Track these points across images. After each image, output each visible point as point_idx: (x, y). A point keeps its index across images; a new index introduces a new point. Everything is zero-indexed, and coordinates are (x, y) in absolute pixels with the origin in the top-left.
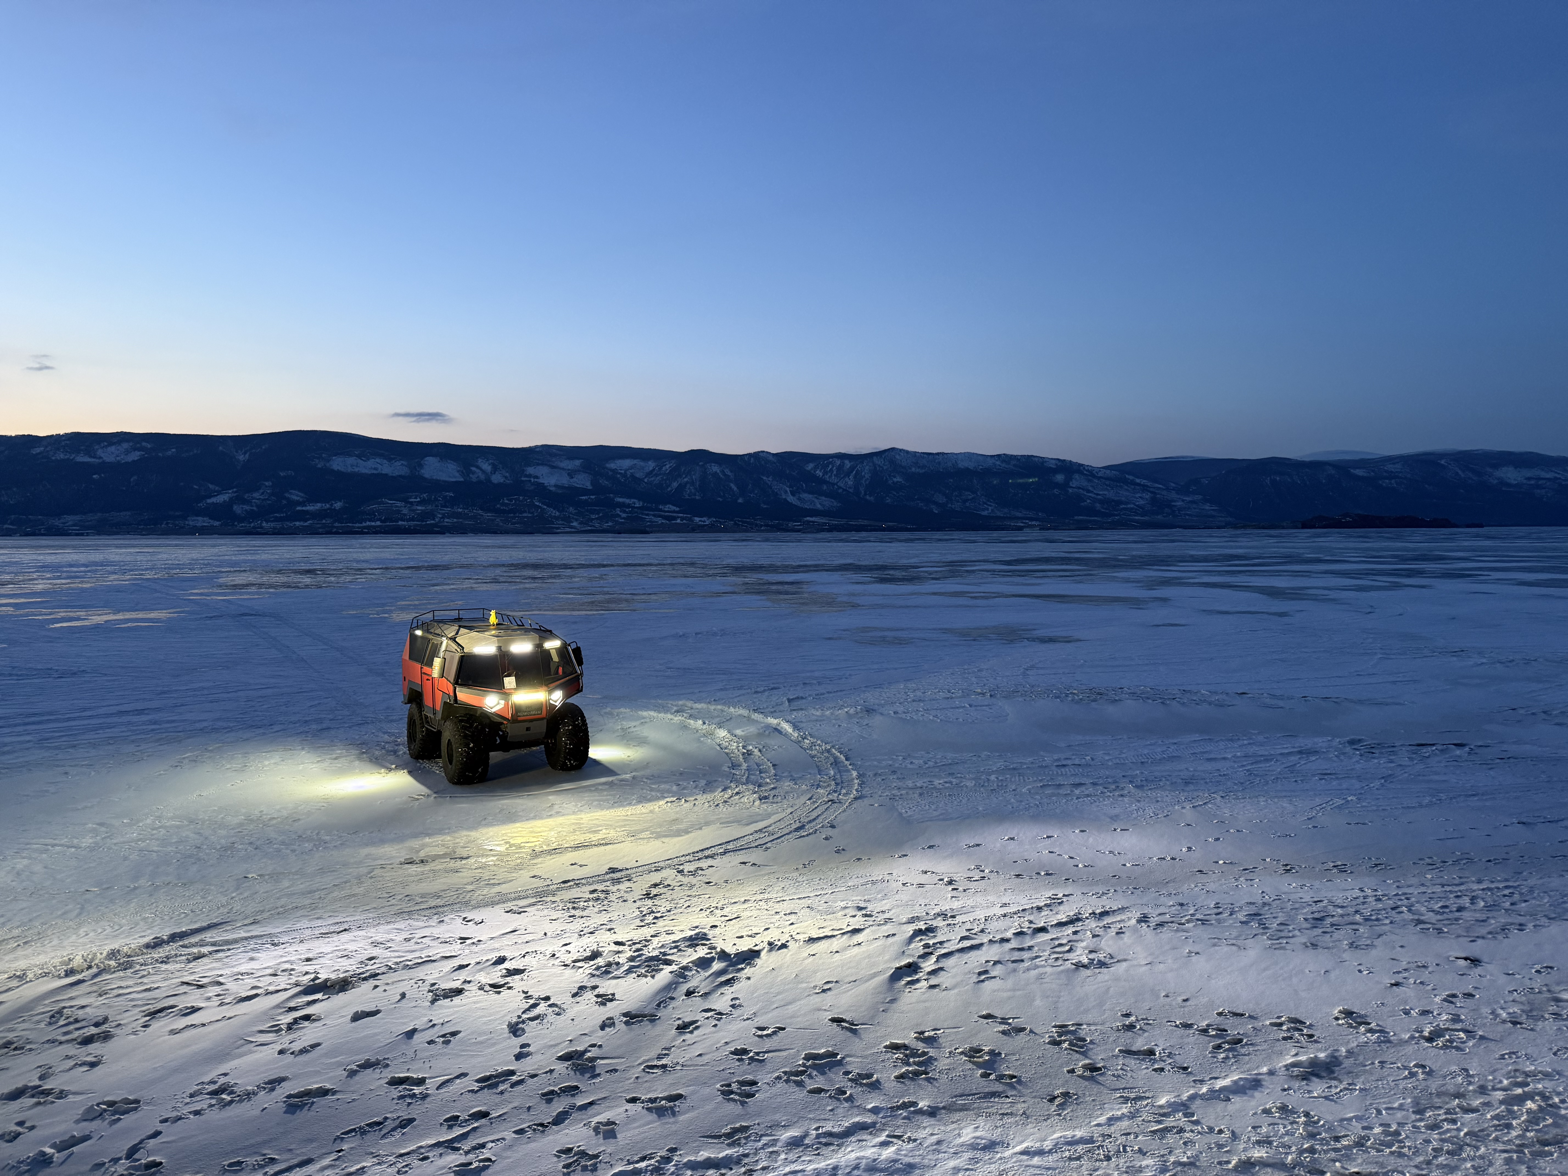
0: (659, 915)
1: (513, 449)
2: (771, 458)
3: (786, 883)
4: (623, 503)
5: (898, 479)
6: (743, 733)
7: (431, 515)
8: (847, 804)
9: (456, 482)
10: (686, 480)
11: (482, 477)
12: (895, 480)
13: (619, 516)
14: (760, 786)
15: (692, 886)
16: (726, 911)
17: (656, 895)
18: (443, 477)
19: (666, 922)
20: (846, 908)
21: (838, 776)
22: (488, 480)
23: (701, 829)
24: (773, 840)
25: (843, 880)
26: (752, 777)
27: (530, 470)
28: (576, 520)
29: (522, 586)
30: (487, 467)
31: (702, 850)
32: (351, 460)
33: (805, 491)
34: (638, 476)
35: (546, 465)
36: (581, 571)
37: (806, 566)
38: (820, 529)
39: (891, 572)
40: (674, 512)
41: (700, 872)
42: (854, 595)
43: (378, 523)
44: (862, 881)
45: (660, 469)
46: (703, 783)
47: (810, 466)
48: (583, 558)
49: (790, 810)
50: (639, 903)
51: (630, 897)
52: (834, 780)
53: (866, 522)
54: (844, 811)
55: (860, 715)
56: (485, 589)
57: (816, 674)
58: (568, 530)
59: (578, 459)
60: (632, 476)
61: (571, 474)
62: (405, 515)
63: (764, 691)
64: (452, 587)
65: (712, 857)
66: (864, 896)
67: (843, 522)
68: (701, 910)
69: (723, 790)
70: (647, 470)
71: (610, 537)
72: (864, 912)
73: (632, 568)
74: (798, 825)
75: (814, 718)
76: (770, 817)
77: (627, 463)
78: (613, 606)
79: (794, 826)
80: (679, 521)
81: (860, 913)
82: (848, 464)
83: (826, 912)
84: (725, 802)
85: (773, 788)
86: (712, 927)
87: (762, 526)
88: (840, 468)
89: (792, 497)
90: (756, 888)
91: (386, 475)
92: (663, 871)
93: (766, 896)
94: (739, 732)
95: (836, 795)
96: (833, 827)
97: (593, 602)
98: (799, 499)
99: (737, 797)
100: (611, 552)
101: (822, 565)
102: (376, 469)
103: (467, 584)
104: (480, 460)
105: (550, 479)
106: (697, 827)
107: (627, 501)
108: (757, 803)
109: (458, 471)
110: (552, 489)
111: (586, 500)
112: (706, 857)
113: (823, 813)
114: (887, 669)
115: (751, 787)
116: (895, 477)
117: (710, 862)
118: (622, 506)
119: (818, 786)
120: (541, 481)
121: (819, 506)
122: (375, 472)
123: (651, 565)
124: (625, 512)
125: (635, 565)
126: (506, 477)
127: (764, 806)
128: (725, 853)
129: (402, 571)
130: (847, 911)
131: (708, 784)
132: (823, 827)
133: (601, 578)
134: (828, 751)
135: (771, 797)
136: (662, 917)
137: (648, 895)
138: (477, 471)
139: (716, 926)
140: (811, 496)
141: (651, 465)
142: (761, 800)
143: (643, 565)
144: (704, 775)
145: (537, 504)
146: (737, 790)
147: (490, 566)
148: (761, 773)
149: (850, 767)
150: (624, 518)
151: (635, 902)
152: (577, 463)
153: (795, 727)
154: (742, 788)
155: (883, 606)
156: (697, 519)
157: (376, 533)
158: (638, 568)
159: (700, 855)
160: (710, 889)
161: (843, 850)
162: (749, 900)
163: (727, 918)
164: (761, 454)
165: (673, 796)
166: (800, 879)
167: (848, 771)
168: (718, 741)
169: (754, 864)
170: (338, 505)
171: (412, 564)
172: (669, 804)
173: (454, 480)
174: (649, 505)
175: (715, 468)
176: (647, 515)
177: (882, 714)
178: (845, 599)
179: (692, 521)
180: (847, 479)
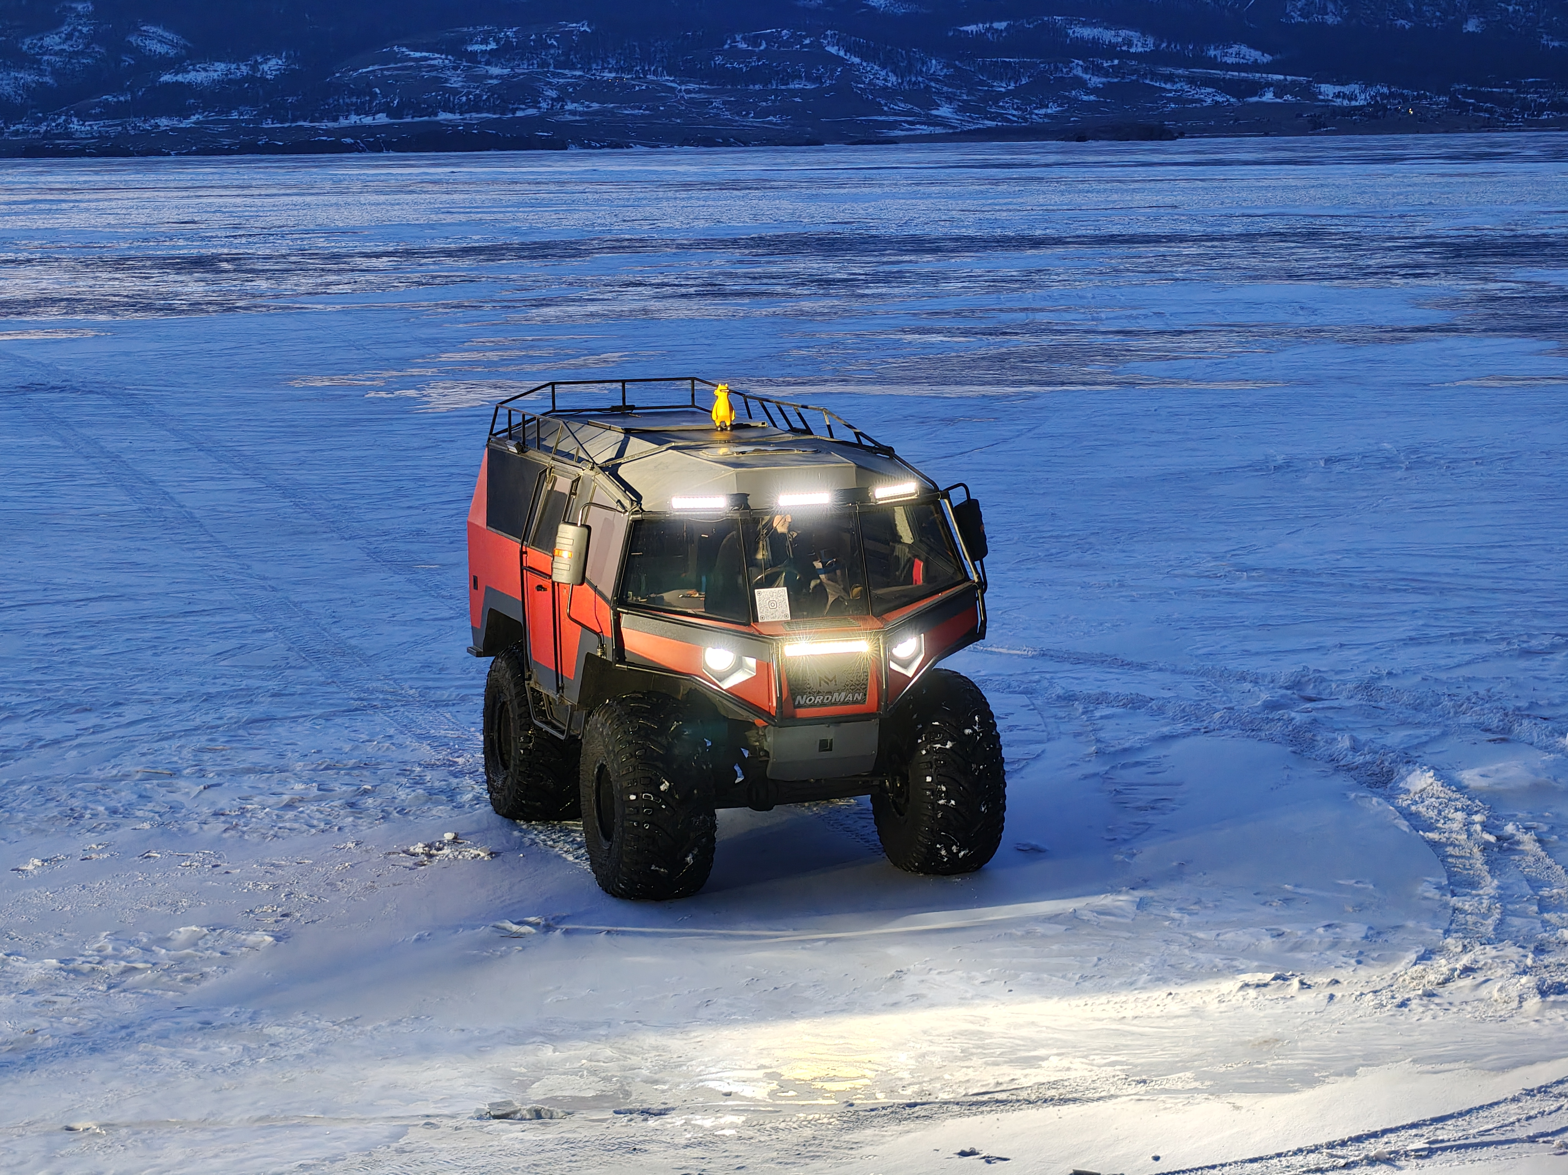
4: (1095, 41)
6: (1483, 783)
13: (1081, 84)
14: (1540, 950)
23: (1351, 1072)
26: (1516, 921)
28: (950, 99)
29: (790, 306)
31: (1359, 1139)
40: (1255, 67)
43: (382, 118)
46: (1355, 931)
48: (972, 217)
56: (683, 314)
58: (924, 129)
62: (455, 92)
64: (591, 308)
65: (1387, 1160)
69: (1421, 958)
73: (1123, 249)
78: (1064, 369)
80: (1269, 97)
84: (1430, 995)
94: (1470, 777)
97: (1002, 358)
100: (1056, 198)
107: (1108, 36)
108: (1533, 1002)
111: (979, 34)
112: (1372, 1161)
115: (1511, 951)
118: (1090, 50)
123: (1182, 239)
124: (1098, 70)
128: (1431, 1152)
129: (449, 261)
131: (1374, 935)
133: (1027, 279)
142: (1543, 993)
143: (1156, 240)
144: (1360, 907)
145: (833, 50)
146: (1465, 960)
150: (1095, 91)
156: (1328, 90)
158: (1142, 249)
159: (1352, 1153)
165: (1262, 969)
168: (1403, 801)
170: (272, 66)
171: (476, 240)
172: (1252, 993)
174: (1176, 47)
176: (1170, 78)
179: (1314, 96)
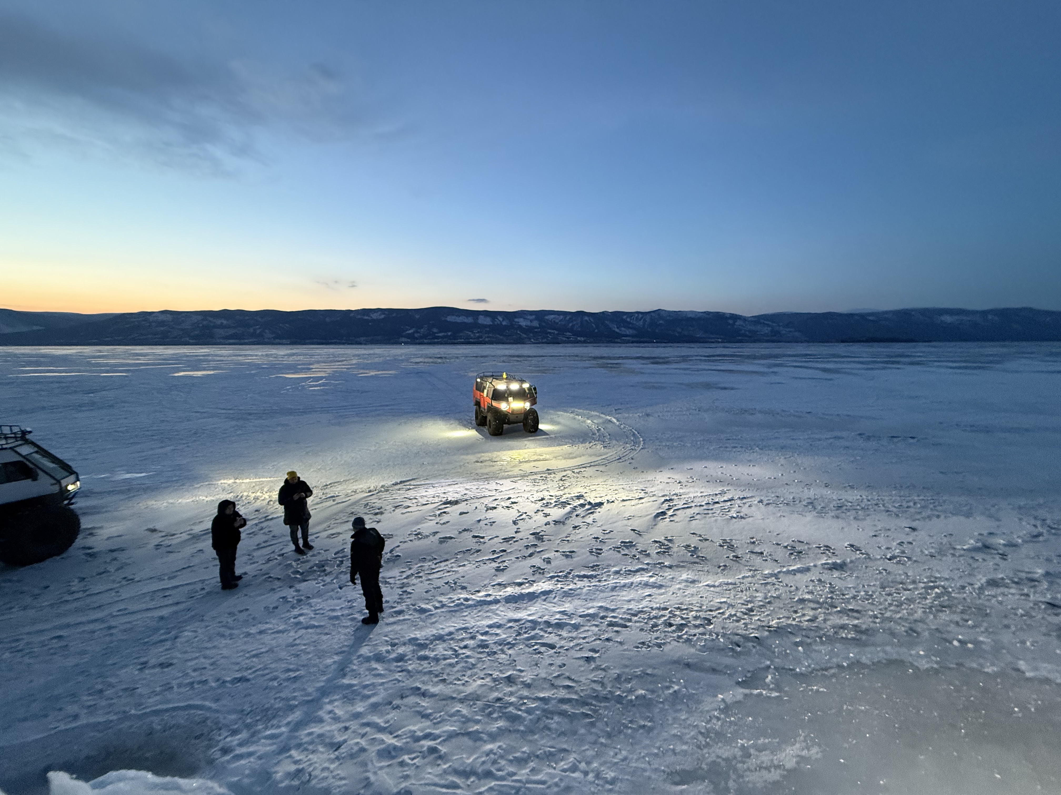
1: (510, 312)
2: (609, 314)
5: (661, 322)
7: (481, 337)
10: (575, 323)
11: (499, 323)
13: (549, 337)
18: (485, 323)
22: (501, 324)
27: (516, 320)
28: (533, 339)
30: (501, 319)
32: (454, 317)
33: (622, 327)
34: (556, 321)
35: (522, 318)
38: (628, 342)
40: (570, 335)
43: (463, 340)
45: (565, 319)
47: (625, 317)
53: (647, 340)
58: (530, 342)
59: (534, 315)
60: (554, 321)
61: (531, 321)
62: (472, 337)
67: (638, 339)
70: (560, 319)
71: (545, 345)
77: (552, 316)
80: (572, 339)
82: (640, 316)
87: (604, 341)
88: (637, 317)
89: (617, 329)
91: (466, 322)
98: (620, 330)
102: (464, 320)
103: (494, 363)
104: (498, 316)
105: (523, 323)
107: (552, 331)
109: (491, 321)
110: (524, 327)
111: (536, 331)
118: (550, 333)
120: (520, 324)
121: (628, 333)
124: (551, 336)
126: (508, 323)
138: (497, 320)
140: (625, 329)
141: (562, 317)
145: (519, 333)
150: (551, 338)
152: (534, 317)
156: (579, 338)
157: (462, 344)
164: (605, 312)
170: (449, 334)
173: (489, 324)
174: (560, 333)
175: (586, 318)
176: (560, 337)
179: (577, 339)
180: (640, 322)
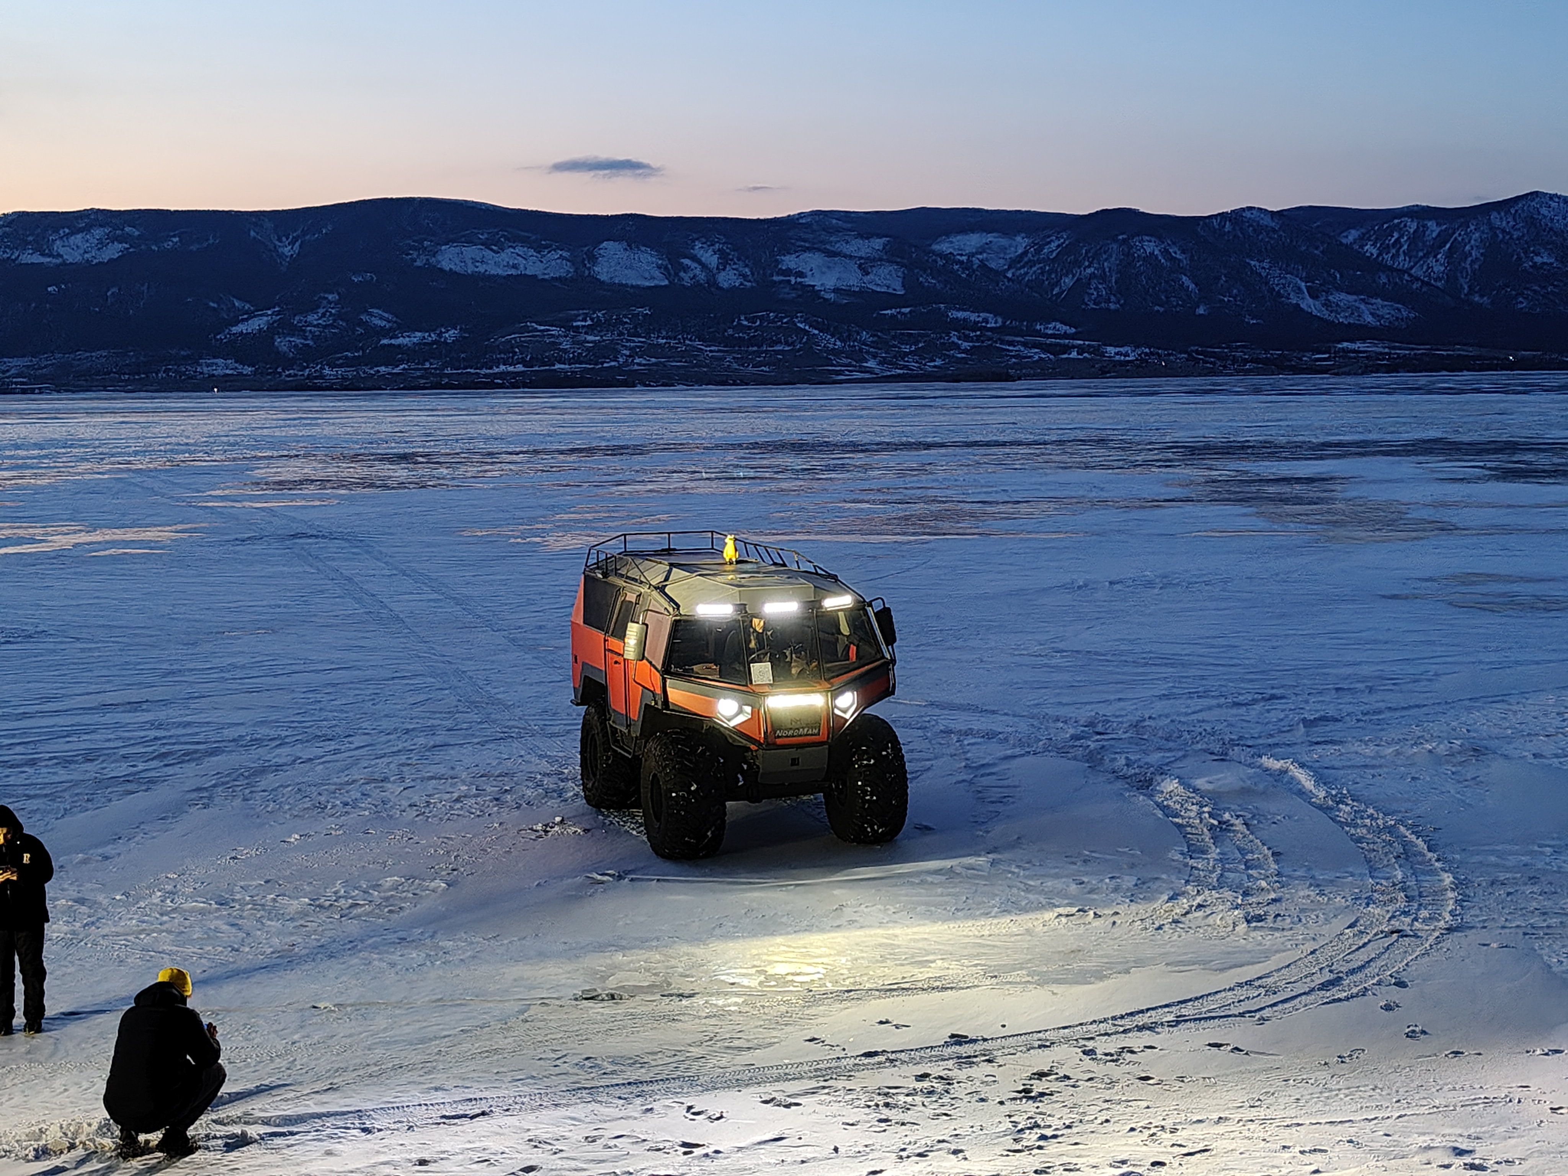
0: (1048, 1132)
1: (758, 221)
2: (1267, 221)
3: (1303, 1091)
4: (965, 320)
5: (1545, 257)
6: (1210, 787)
7: (611, 351)
8: (1431, 940)
9: (656, 287)
10: (1089, 271)
11: (702, 277)
12: (1538, 259)
13: (958, 347)
14: (1246, 894)
15: (1112, 1083)
16: (1181, 1136)
17: (1042, 1094)
18: (632, 279)
19: (1064, 1148)
20: (1428, 1148)
21: (1411, 883)
22: (712, 282)
23: (1127, 972)
24: (1275, 1005)
25: (1423, 1094)
26: (1231, 875)
27: (789, 261)
28: (875, 357)
29: (773, 486)
30: (711, 259)
31: (1132, 1014)
32: (471, 252)
33: (1339, 289)
34: (992, 265)
35: (819, 250)
36: (884, 456)
37: (1339, 444)
39: (1529, 457)
40: (1066, 336)
41: (1128, 1056)
42: (1444, 505)
43: (520, 368)
44: (1464, 1097)
45: (1038, 251)
46: (1129, 881)
47: (1353, 235)
48: (888, 430)
49: (1310, 946)
50: (1009, 1107)
51: (994, 1094)
52: (1403, 889)
53: (1472, 351)
54: (1426, 953)
55: (1460, 758)
56: (707, 490)
57: (1366, 670)
58: (860, 375)
59: (880, 236)
60: (983, 264)
61: (865, 266)
62: (565, 351)
63: (1255, 701)
64: (650, 487)
65: (1150, 1028)
66: (1467, 1127)
67: (1420, 350)
68: (1132, 1129)
69: (1171, 899)
70: (1011, 254)
71: (936, 389)
72: (1468, 1159)
73: (982, 450)
74: (1327, 976)
75: (1360, 761)
76: (1268, 958)
77: (973, 241)
78: (946, 525)
79: (1319, 979)
80: (1074, 355)
81: (1459, 1161)
82: (1433, 228)
83: (1386, 1154)
84: (1176, 922)
85: (1275, 900)
86: (1154, 1164)
87: (1246, 361)
88: (1416, 237)
89: (1311, 301)
90: (1242, 1097)
91: (534, 277)
92: (1055, 1048)
93: (1262, 1113)
94: (1201, 783)
95: (1408, 920)
96: (1401, 984)
97: (906, 518)
98: (1327, 304)
99: (1200, 914)
100: (941, 418)
101: (1375, 443)
102: (515, 266)
103: (676, 482)
104: (698, 245)
105: (823, 275)
106: (1120, 968)
107: (973, 317)
108: (1242, 927)
109: (659, 267)
110: (831, 296)
111: (892, 316)
112: (1140, 1029)
113: (1379, 956)
114: (1517, 663)
115: (1228, 894)
116: (1538, 254)
117: (1147, 1038)
118: (962, 326)
119: (1369, 901)
120: (808, 281)
121: (1369, 319)
122: (513, 272)
123: (1019, 443)
124: (967, 338)
125: (988, 444)
126: (744, 276)
127: (1257, 935)
128: (1178, 1023)
129: (561, 457)
130: (1431, 1154)
131: (1141, 883)
132: (1379, 983)
133: (922, 469)
134: (1391, 830)
135: (1270, 918)
136: (1055, 1137)
137: (1026, 1092)
138: (694, 265)
139: (1162, 1164)
140: (1351, 298)
141: (1021, 243)
142: (1248, 922)
143: (1004, 444)
144: (1133, 866)
145: (801, 326)
146: (1199, 900)
147: (717, 447)
148: (1248, 868)
149: (1438, 865)
150: (965, 351)
151: (1001, 1103)
152: (878, 243)
153: (1320, 779)
154: (1207, 896)
155: (1506, 530)
156: (1111, 350)
157: (514, 386)
158: (995, 450)
159: (1127, 1023)
160: (1147, 1091)
161: (1423, 1032)
162: (1226, 1119)
163: (1185, 1151)
164: (1248, 214)
165: (1070, 905)
166: (1333, 1084)
167: (1433, 872)
168: (1159, 798)
169: (1237, 1049)
170: (451, 335)
171: (578, 444)
172: (1064, 920)
173: (652, 284)
174: (1015, 324)
175: (1151, 246)
176: (1011, 343)
177: (1506, 757)
178: (1425, 514)
179: (1103, 355)
180: (1431, 261)
